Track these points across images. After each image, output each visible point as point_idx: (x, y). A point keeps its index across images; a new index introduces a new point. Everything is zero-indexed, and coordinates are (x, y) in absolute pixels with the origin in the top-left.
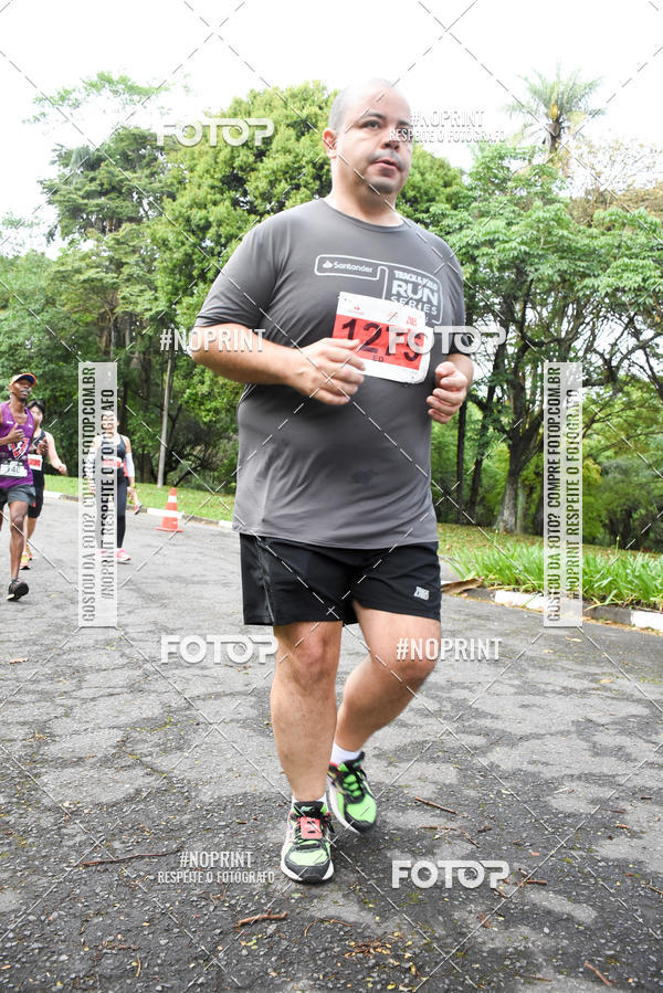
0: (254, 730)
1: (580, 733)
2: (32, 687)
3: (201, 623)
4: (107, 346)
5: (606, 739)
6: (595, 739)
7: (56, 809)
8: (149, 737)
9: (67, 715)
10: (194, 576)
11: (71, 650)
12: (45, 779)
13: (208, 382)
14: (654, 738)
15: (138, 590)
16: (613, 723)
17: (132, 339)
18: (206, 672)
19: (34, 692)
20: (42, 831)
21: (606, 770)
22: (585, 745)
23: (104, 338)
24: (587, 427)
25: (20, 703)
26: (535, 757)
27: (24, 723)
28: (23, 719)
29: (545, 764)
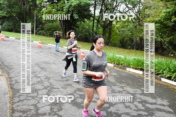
0: (72, 105)
1: (123, 103)
2: (29, 95)
3: (54, 76)
4: (21, 5)
5: (127, 104)
8: (55, 107)
9: (39, 102)
10: (48, 61)
14: (134, 103)
15: (39, 66)
17: (27, 4)
18: (59, 90)
19: (30, 97)
21: (128, 112)
22: (124, 106)
23: (20, 3)
24: (117, 23)
25: (29, 100)
26: (117, 109)
27: (32, 105)
28: (31, 104)
29: (119, 110)
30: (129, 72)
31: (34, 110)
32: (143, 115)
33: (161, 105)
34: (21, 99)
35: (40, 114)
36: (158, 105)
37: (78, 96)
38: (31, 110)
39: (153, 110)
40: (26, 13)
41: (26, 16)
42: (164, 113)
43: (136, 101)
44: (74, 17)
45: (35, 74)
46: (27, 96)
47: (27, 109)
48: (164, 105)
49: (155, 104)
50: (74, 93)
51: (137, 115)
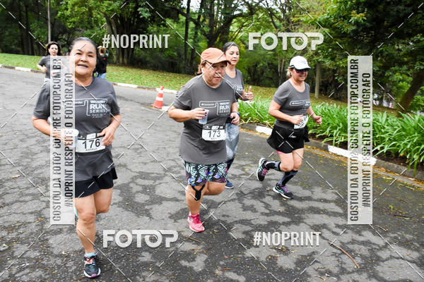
0: (123, 208)
1: (239, 199)
2: (27, 192)
5: (248, 202)
6: (244, 202)
7: (60, 256)
11: (36, 168)
12: (51, 241)
13: (69, 10)
14: (264, 200)
16: (250, 193)
19: (29, 195)
20: (59, 267)
21: (248, 218)
22: (241, 205)
24: (240, 28)
25: (25, 202)
26: (224, 213)
27: (32, 213)
28: (30, 211)
29: (228, 216)
30: (261, 136)
31: (34, 224)
32: (280, 224)
33: (320, 200)
34: (7, 202)
35: (47, 232)
36: (315, 200)
37: (140, 189)
38: (29, 223)
39: (302, 211)
40: (27, 6)
41: (26, 13)
42: (324, 216)
43: (269, 195)
44: (141, 15)
45: (46, 144)
46: (22, 195)
47: (18, 222)
48: (326, 201)
49: (309, 198)
50: (131, 182)
51: (266, 223)
